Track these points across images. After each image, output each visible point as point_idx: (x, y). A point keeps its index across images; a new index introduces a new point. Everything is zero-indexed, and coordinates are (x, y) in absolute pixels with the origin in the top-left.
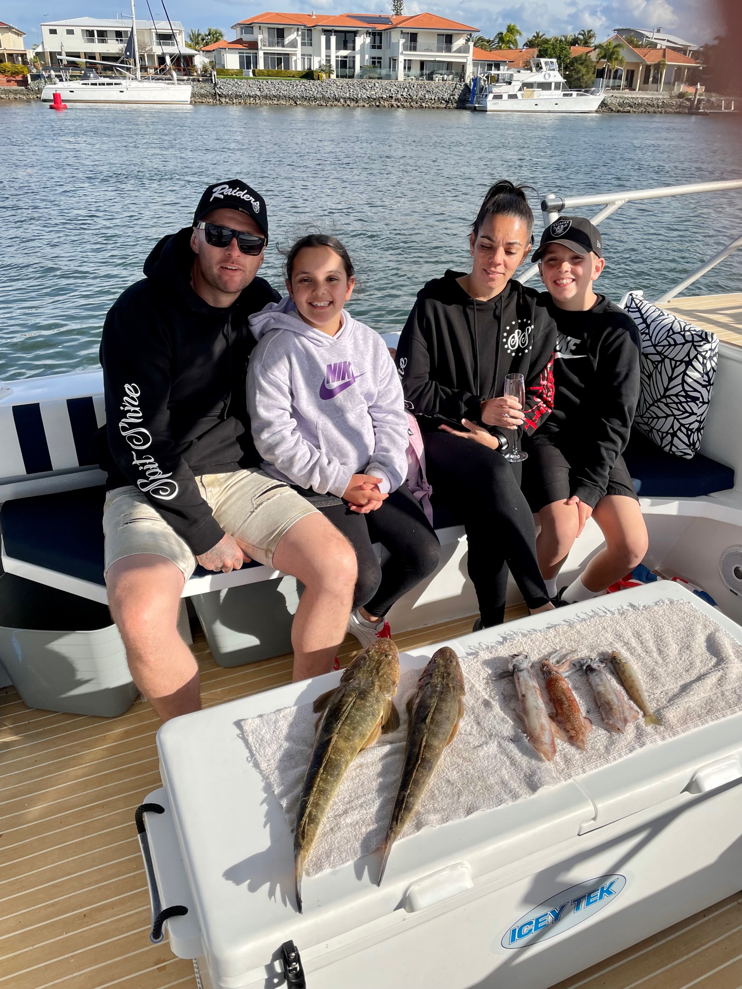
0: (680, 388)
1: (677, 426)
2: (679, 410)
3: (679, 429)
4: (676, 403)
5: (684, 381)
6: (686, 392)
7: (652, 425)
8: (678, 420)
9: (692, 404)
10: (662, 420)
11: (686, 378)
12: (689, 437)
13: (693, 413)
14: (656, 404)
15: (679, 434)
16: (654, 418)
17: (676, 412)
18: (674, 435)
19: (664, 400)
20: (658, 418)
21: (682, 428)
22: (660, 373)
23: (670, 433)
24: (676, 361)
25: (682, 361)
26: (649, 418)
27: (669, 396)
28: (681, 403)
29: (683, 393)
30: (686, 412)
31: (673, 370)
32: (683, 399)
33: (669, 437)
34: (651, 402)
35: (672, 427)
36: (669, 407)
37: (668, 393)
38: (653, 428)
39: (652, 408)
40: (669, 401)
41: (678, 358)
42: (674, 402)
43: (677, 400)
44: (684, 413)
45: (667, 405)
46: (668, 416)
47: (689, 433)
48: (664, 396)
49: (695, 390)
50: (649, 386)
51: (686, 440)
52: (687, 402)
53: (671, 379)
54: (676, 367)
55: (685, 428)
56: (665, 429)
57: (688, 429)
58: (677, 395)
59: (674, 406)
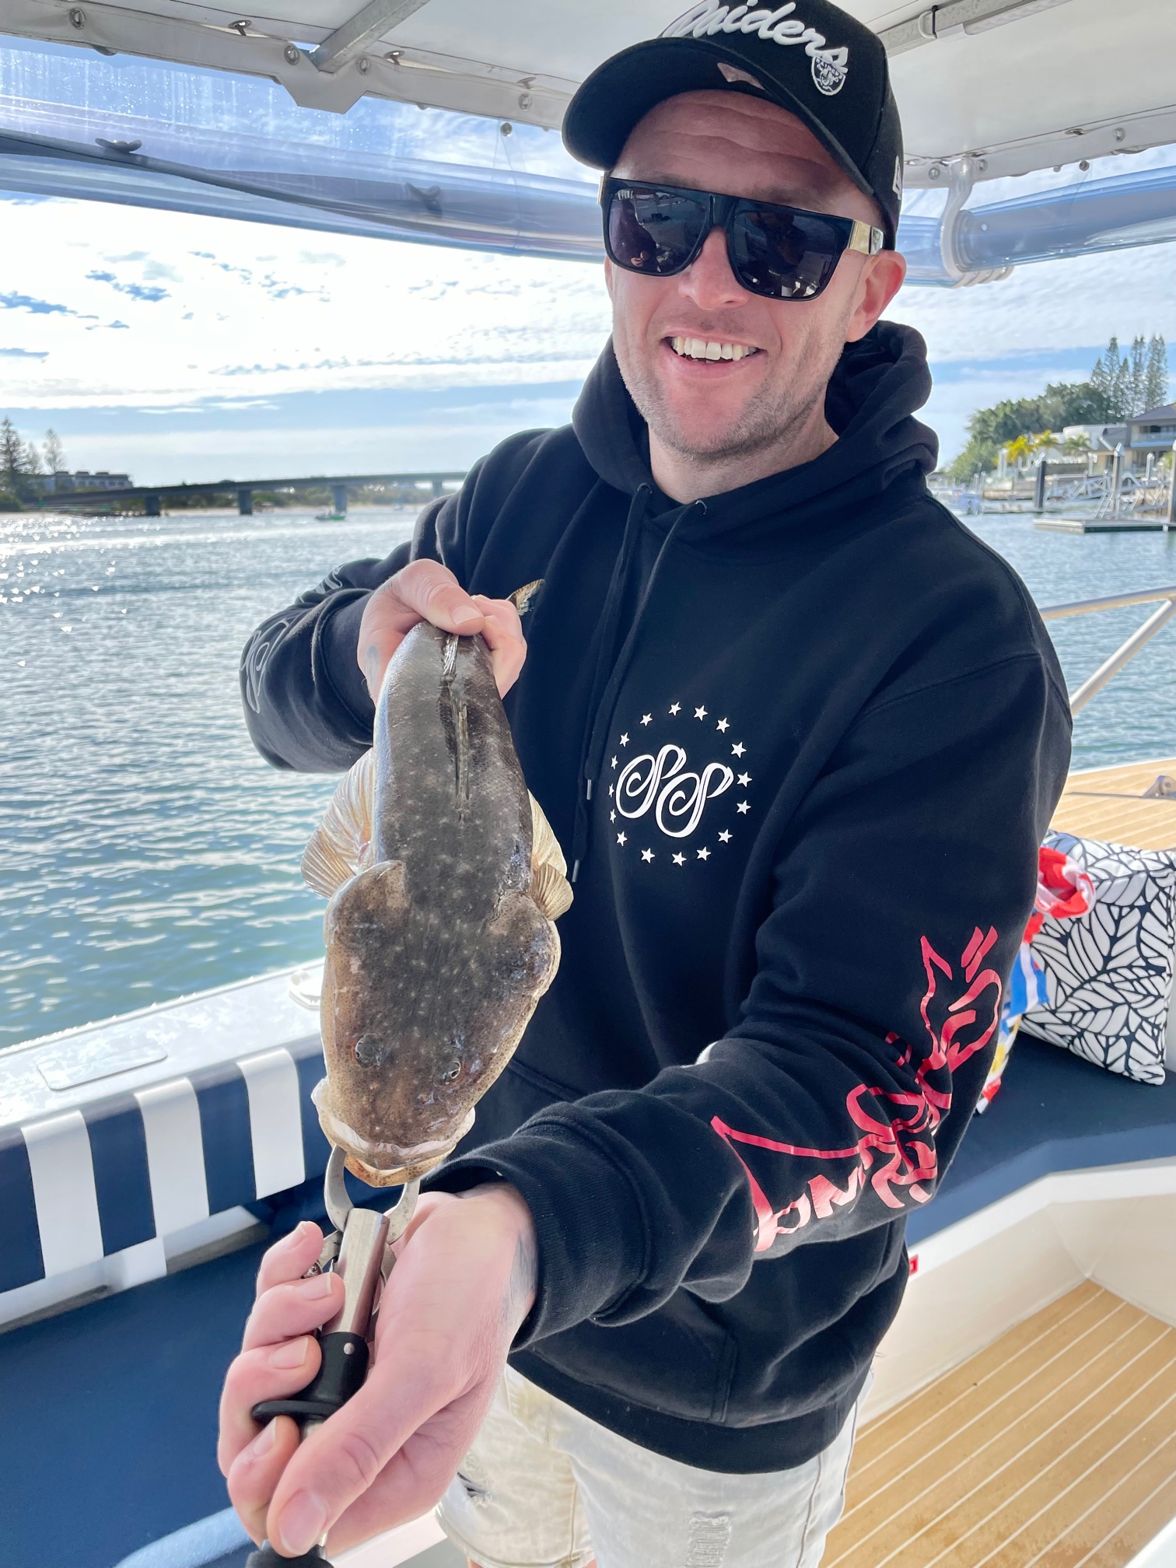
0: (1135, 953)
1: (1134, 1021)
2: (1136, 992)
3: (1140, 1027)
4: (1131, 981)
5: (1139, 941)
6: (1145, 959)
7: (1083, 1025)
8: (1135, 1010)
9: (1157, 980)
10: (1103, 1016)
11: (1143, 934)
12: (1155, 1039)
13: (1159, 997)
14: (1087, 986)
15: (1140, 1035)
16: (1085, 1012)
17: (1132, 998)
18: (1131, 1039)
19: (1104, 978)
20: (1096, 1010)
21: (1145, 1024)
22: (1090, 931)
23: (1124, 1037)
24: (1121, 908)
25: (1132, 907)
26: (1073, 1013)
27: (1114, 970)
28: (1139, 979)
29: (1142, 963)
30: (1149, 994)
31: (1117, 923)
32: (1142, 973)
33: (1122, 1045)
34: (1076, 984)
35: (1126, 1024)
36: (1116, 989)
37: (1111, 966)
38: (1083, 1030)
39: (1080, 994)
40: (1115, 977)
41: (1125, 901)
42: (1127, 980)
43: (1131, 976)
44: (1145, 997)
45: (1111, 985)
46: (1115, 1005)
47: (1156, 1031)
48: (1104, 971)
49: (1160, 955)
50: (1068, 956)
51: (1151, 1045)
52: (1149, 977)
53: (1114, 940)
54: (1121, 917)
55: (1150, 1023)
56: (1112, 1030)
57: (1154, 1026)
58: (1130, 967)
59: (1128, 986)
